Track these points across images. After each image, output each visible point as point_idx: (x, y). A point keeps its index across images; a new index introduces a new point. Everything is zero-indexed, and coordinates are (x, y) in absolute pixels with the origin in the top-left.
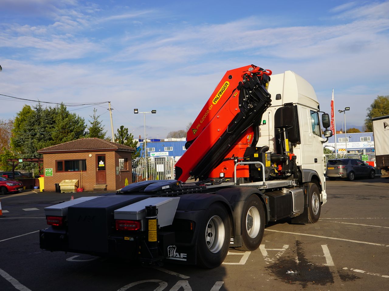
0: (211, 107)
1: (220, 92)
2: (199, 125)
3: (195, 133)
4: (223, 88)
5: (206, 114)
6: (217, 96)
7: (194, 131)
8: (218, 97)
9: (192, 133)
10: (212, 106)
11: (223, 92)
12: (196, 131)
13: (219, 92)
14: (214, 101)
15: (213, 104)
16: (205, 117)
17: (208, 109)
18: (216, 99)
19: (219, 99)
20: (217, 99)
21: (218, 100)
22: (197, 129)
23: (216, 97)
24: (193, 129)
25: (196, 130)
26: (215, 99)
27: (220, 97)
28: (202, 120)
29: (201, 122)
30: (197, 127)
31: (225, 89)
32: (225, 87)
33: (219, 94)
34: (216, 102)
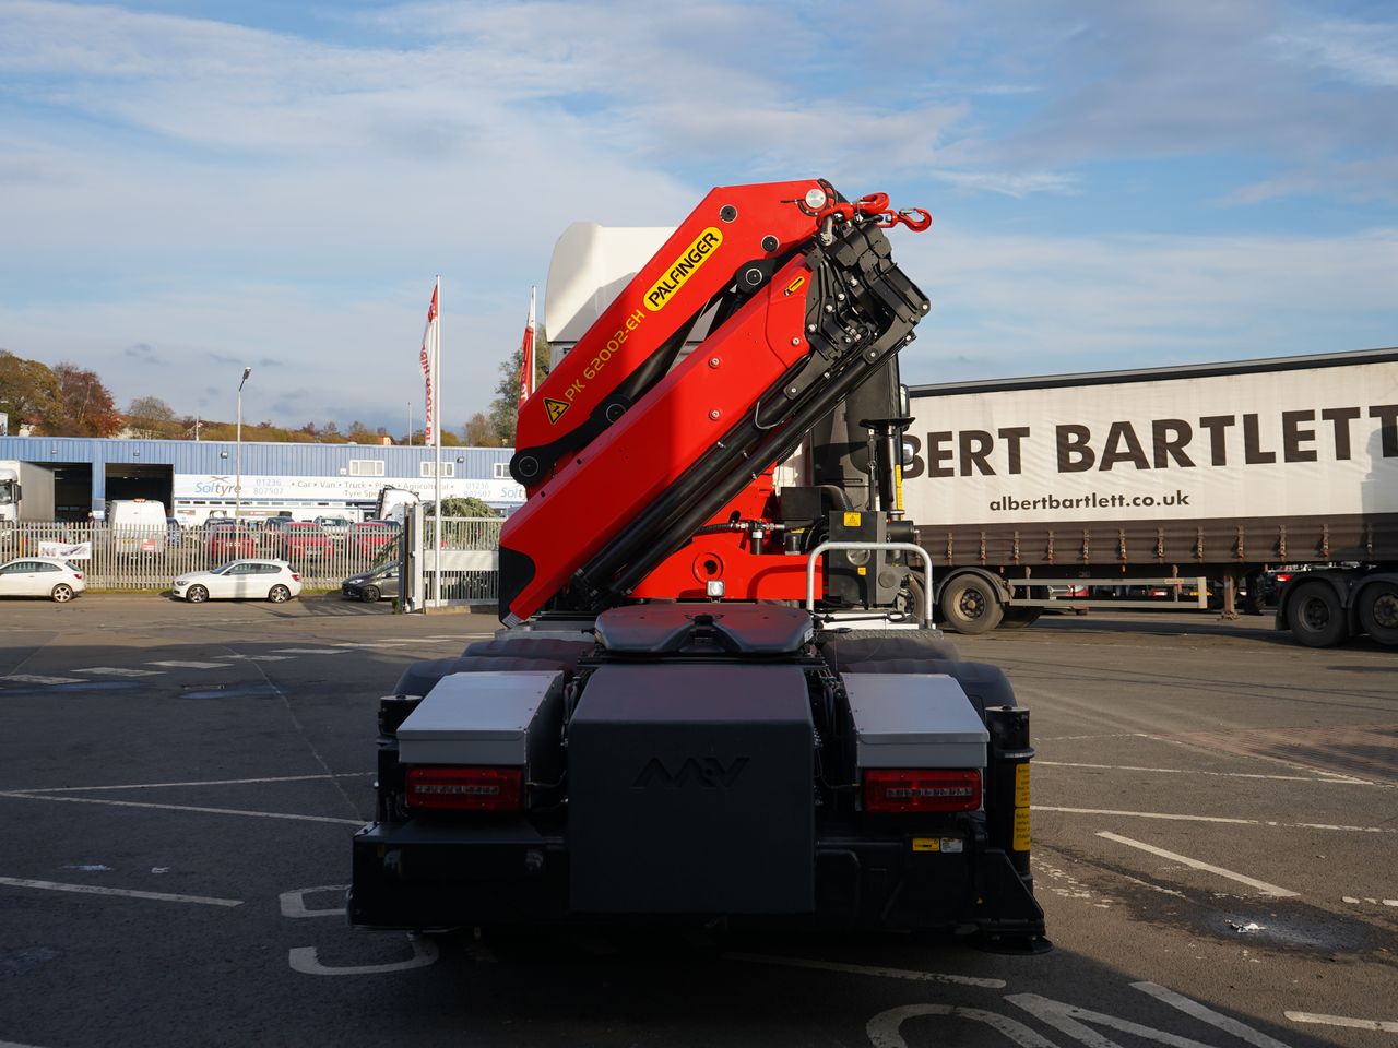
0: (636, 318)
1: (681, 265)
2: (578, 387)
3: (554, 415)
4: (696, 251)
5: (613, 346)
6: (666, 277)
7: (552, 406)
8: (672, 283)
9: (544, 413)
10: (640, 314)
11: (692, 266)
12: (560, 410)
13: (676, 265)
14: (650, 298)
15: (646, 310)
17: (624, 328)
18: (660, 288)
19: (674, 291)
20: (666, 291)
21: (668, 296)
22: (568, 400)
23: (659, 283)
24: (547, 402)
25: (562, 407)
26: (654, 289)
27: (679, 286)
28: (592, 368)
29: (587, 376)
30: (569, 393)
31: (701, 257)
32: (704, 250)
33: (677, 272)
34: (660, 300)
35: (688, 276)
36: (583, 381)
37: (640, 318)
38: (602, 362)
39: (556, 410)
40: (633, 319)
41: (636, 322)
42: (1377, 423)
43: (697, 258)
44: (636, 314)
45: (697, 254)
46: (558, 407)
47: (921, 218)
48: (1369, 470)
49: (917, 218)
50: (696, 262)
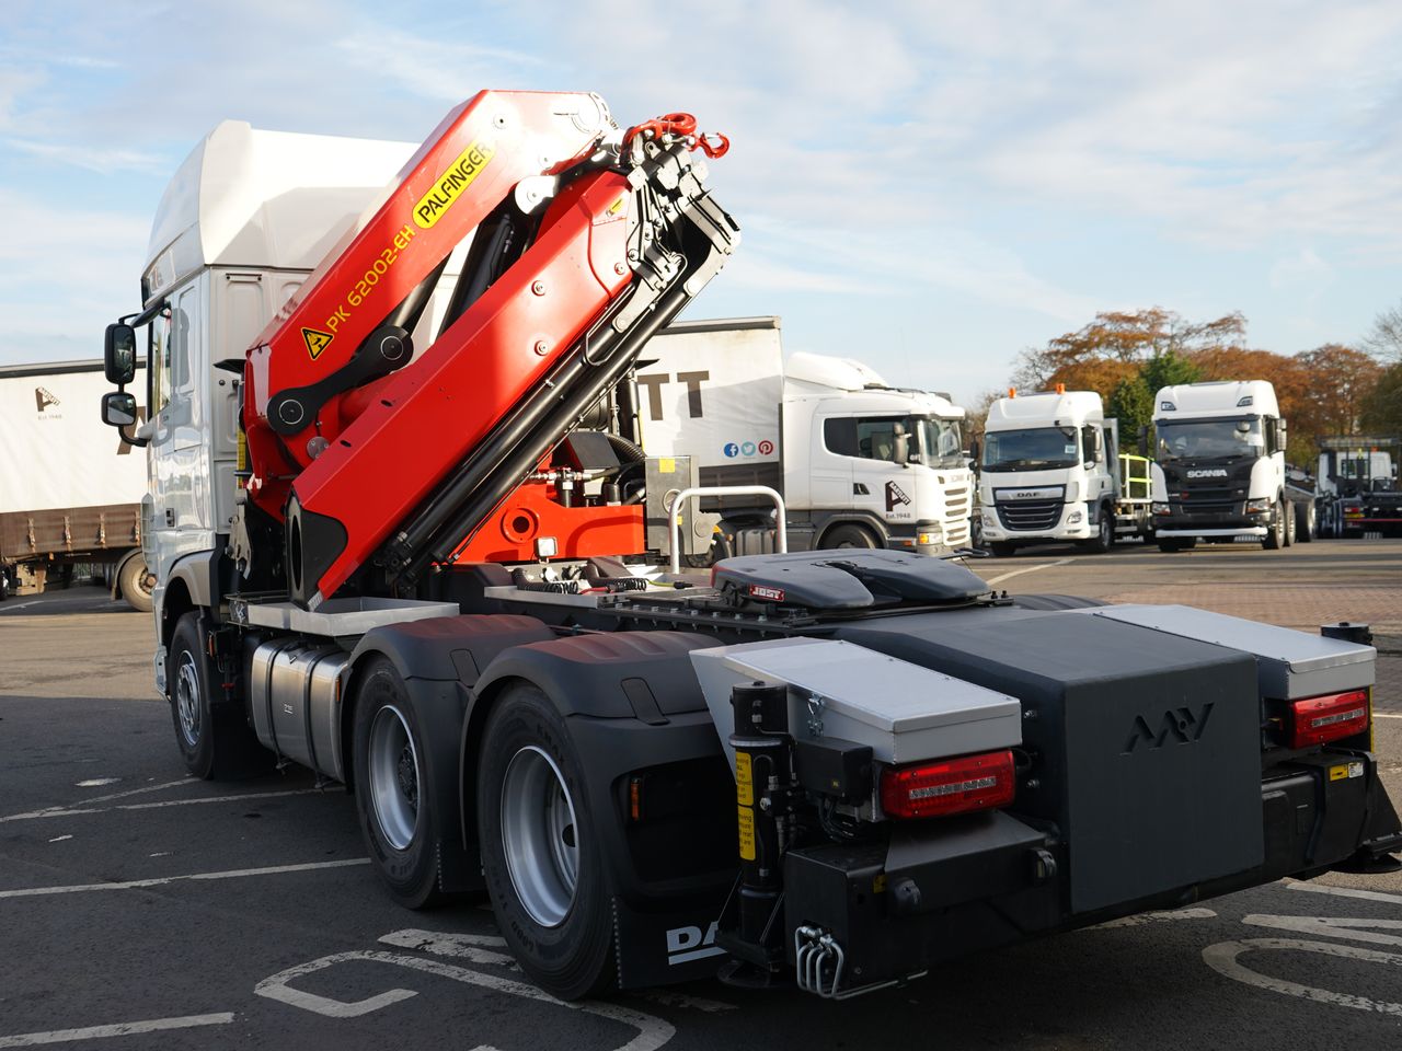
0: (405, 235)
1: (453, 177)
2: (342, 315)
3: (315, 349)
4: (468, 162)
5: (380, 267)
6: (437, 189)
7: (312, 338)
8: (443, 197)
9: (303, 348)
10: (410, 230)
11: (464, 179)
12: (322, 343)
13: (447, 176)
14: (420, 212)
15: (417, 228)
16: (371, 278)
17: (392, 247)
18: (430, 202)
19: (446, 206)
20: (438, 205)
21: (440, 211)
22: (329, 330)
23: (429, 196)
24: (306, 332)
25: (324, 339)
26: (424, 202)
27: (451, 201)
28: (357, 292)
29: (352, 302)
30: (332, 322)
31: (473, 169)
32: (476, 161)
33: (448, 184)
34: (430, 216)
35: (461, 189)
36: (347, 308)
37: (410, 235)
38: (368, 285)
39: (316, 343)
40: (401, 236)
41: (405, 240)
42: (684, 388)
43: (470, 170)
44: (405, 231)
45: (469, 165)
46: (319, 340)
47: (719, 143)
48: (678, 429)
49: (715, 143)
50: (469, 174)
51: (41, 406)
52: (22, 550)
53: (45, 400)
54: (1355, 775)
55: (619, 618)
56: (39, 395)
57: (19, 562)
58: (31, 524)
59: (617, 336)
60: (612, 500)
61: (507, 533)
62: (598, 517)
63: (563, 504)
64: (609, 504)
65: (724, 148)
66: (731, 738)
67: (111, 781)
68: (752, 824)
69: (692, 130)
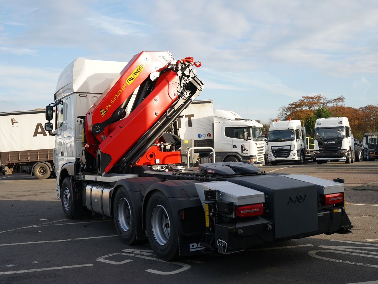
0: (124, 87)
1: (135, 72)
2: (109, 106)
3: (103, 114)
4: (139, 69)
5: (118, 94)
6: (131, 75)
7: (102, 111)
8: (133, 77)
9: (100, 114)
10: (125, 85)
11: (138, 73)
12: (105, 112)
13: (134, 72)
14: (127, 81)
15: (126, 84)
16: (116, 97)
17: (121, 89)
18: (130, 78)
19: (134, 79)
20: (132, 79)
21: (132, 81)
22: (106, 109)
23: (130, 77)
24: (101, 110)
25: (105, 111)
26: (128, 78)
28: (113, 100)
29: (111, 103)
30: (107, 108)
31: (140, 70)
32: (141, 68)
33: (134, 74)
34: (130, 82)
35: (137, 75)
36: (110, 104)
37: (125, 87)
38: (115, 99)
39: (103, 112)
40: (123, 87)
41: (124, 88)
42: (187, 119)
43: (139, 71)
44: (124, 85)
45: (139, 70)
46: (104, 112)
47: (199, 64)
48: (186, 130)
49: (198, 64)
50: (139, 72)
51: (13, 123)
52: (7, 162)
53: (14, 122)
54: (339, 212)
55: (177, 178)
56: (12, 120)
57: (6, 166)
58: (9, 155)
59: (175, 111)
60: (173, 150)
61: (148, 158)
62: (170, 154)
63: (161, 151)
64: (172, 151)
65: (200, 65)
66: (204, 201)
67: (47, 219)
68: (208, 219)
69: (193, 61)
